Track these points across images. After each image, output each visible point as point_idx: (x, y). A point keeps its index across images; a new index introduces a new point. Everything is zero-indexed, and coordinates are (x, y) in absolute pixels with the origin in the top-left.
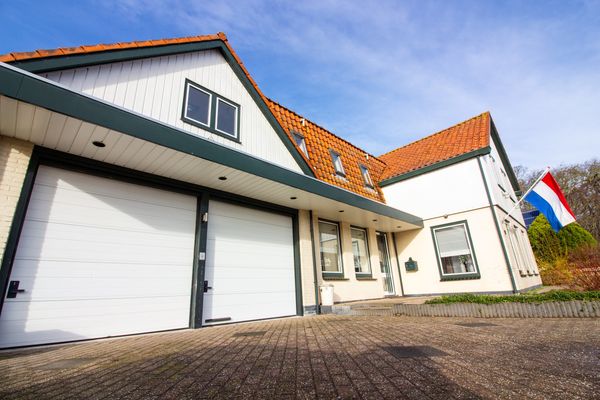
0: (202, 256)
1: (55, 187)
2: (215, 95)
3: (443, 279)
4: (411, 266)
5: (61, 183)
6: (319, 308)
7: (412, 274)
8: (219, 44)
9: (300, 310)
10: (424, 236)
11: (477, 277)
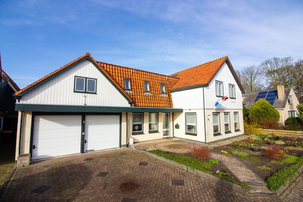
0: (83, 134)
1: (39, 121)
2: (86, 78)
3: (187, 134)
4: (177, 127)
5: (41, 119)
6: (127, 145)
7: (177, 130)
8: (87, 58)
9: (120, 146)
10: (182, 116)
11: (196, 135)
